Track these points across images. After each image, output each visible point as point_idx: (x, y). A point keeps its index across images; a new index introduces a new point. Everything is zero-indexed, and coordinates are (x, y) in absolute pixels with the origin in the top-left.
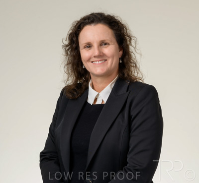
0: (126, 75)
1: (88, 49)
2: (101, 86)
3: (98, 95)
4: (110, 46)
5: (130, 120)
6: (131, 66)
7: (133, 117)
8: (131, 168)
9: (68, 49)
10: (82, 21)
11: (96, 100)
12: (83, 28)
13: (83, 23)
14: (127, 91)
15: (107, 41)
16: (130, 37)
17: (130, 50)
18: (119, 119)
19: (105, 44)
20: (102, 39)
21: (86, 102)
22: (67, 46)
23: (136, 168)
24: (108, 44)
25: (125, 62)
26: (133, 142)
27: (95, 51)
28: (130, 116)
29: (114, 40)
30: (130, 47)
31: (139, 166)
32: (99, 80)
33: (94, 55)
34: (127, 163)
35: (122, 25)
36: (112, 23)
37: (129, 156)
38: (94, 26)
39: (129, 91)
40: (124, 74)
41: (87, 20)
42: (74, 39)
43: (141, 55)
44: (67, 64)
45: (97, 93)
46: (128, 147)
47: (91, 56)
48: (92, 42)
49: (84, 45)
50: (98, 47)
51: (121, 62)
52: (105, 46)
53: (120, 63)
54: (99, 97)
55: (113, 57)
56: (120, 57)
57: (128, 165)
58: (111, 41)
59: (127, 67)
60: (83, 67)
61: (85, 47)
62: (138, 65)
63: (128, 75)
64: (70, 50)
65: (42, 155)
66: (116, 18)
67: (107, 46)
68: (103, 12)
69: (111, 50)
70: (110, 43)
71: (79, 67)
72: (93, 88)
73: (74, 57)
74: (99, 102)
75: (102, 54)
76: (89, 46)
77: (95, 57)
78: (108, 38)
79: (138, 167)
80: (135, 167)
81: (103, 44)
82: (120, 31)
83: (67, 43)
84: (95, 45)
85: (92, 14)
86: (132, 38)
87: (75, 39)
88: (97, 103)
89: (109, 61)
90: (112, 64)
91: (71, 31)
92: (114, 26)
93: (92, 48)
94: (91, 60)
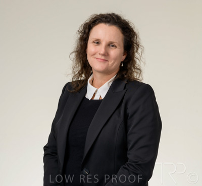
1: (95, 44)
3: (97, 91)
4: (117, 49)
13: (100, 19)
15: (116, 44)
16: (138, 46)
18: (115, 116)
19: (113, 46)
20: (112, 40)
24: (116, 47)
27: (101, 49)
29: (122, 45)
30: (136, 54)
33: (99, 52)
36: (126, 28)
41: (104, 19)
45: (96, 89)
47: (97, 52)
48: (102, 40)
49: (94, 40)
50: (106, 47)
51: (122, 65)
52: (112, 48)
55: (115, 59)
56: (122, 60)
58: (119, 45)
61: (94, 42)
66: (130, 25)
69: (116, 53)
70: (118, 47)
74: (97, 98)
75: (106, 54)
76: (98, 42)
78: (117, 42)
81: (110, 45)
82: (131, 38)
84: (104, 44)
86: (140, 46)
87: (87, 31)
88: (95, 99)
89: (110, 63)
90: (112, 65)
93: (100, 45)
94: (96, 56)
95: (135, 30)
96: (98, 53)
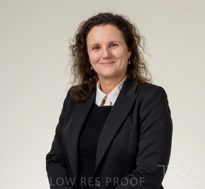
0: (134, 77)
1: (97, 50)
2: (109, 87)
4: (119, 47)
5: (139, 122)
6: (140, 67)
7: (142, 119)
8: (141, 172)
9: (75, 50)
10: (91, 22)
11: (104, 102)
12: (91, 29)
13: (91, 23)
14: (136, 92)
15: (116, 43)
16: (138, 37)
17: (139, 51)
18: (128, 122)
19: (114, 45)
20: (111, 40)
21: (94, 104)
22: (74, 47)
23: (145, 172)
24: (117, 45)
25: (133, 63)
26: (142, 145)
27: (104, 52)
28: (138, 118)
29: (123, 41)
30: (139, 47)
31: (149, 169)
32: (107, 82)
33: (103, 57)
34: (136, 166)
35: (131, 25)
36: (121, 23)
37: (138, 159)
38: (103, 26)
39: (137, 93)
40: (132, 76)
41: (95, 21)
42: (82, 40)
43: (149, 55)
44: (74, 66)
46: (137, 150)
48: (100, 44)
49: (92, 46)
50: (107, 49)
51: (130, 63)
53: (128, 65)
54: (107, 99)
55: (121, 58)
56: (129, 58)
57: (137, 168)
58: (120, 43)
59: (135, 68)
60: (91, 68)
61: (93, 49)
62: (147, 66)
63: (137, 76)
64: (77, 50)
65: (49, 157)
66: (124, 18)
67: (115, 47)
68: (110, 12)
69: (119, 51)
71: (86, 68)
72: (101, 89)
73: (81, 58)
75: (110, 56)
76: (97, 47)
77: (104, 59)
78: (117, 40)
79: (148, 171)
80: (145, 170)
81: (111, 45)
82: (129, 31)
83: (74, 43)
84: (104, 47)
85: (100, 15)
86: (140, 38)
89: (118, 63)
90: (121, 65)
91: (78, 32)
92: (123, 26)
93: (101, 49)
94: (100, 62)
95: (131, 22)
96: (101, 58)
